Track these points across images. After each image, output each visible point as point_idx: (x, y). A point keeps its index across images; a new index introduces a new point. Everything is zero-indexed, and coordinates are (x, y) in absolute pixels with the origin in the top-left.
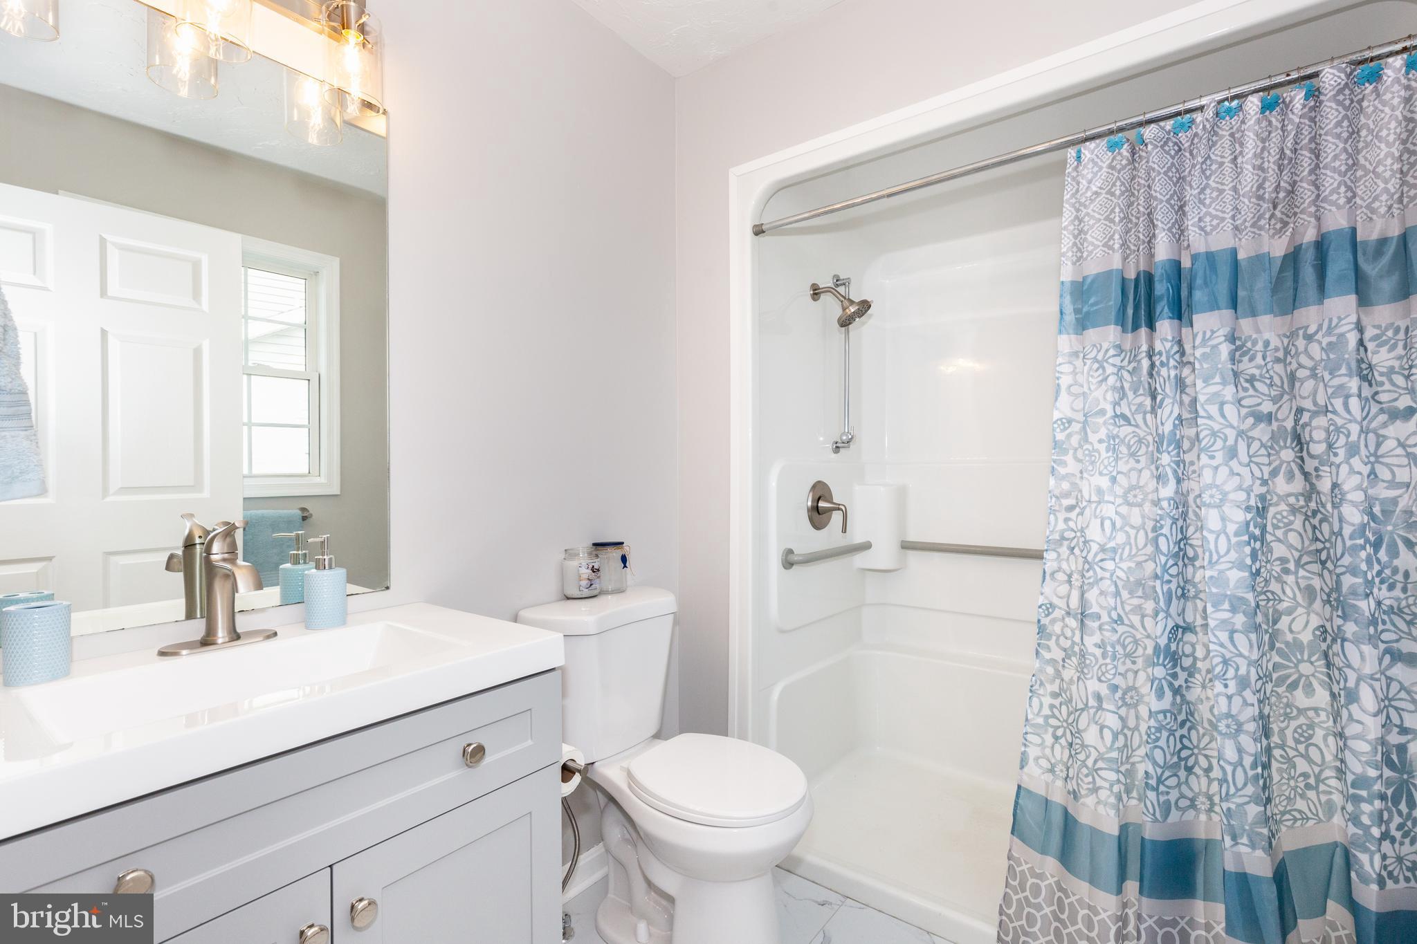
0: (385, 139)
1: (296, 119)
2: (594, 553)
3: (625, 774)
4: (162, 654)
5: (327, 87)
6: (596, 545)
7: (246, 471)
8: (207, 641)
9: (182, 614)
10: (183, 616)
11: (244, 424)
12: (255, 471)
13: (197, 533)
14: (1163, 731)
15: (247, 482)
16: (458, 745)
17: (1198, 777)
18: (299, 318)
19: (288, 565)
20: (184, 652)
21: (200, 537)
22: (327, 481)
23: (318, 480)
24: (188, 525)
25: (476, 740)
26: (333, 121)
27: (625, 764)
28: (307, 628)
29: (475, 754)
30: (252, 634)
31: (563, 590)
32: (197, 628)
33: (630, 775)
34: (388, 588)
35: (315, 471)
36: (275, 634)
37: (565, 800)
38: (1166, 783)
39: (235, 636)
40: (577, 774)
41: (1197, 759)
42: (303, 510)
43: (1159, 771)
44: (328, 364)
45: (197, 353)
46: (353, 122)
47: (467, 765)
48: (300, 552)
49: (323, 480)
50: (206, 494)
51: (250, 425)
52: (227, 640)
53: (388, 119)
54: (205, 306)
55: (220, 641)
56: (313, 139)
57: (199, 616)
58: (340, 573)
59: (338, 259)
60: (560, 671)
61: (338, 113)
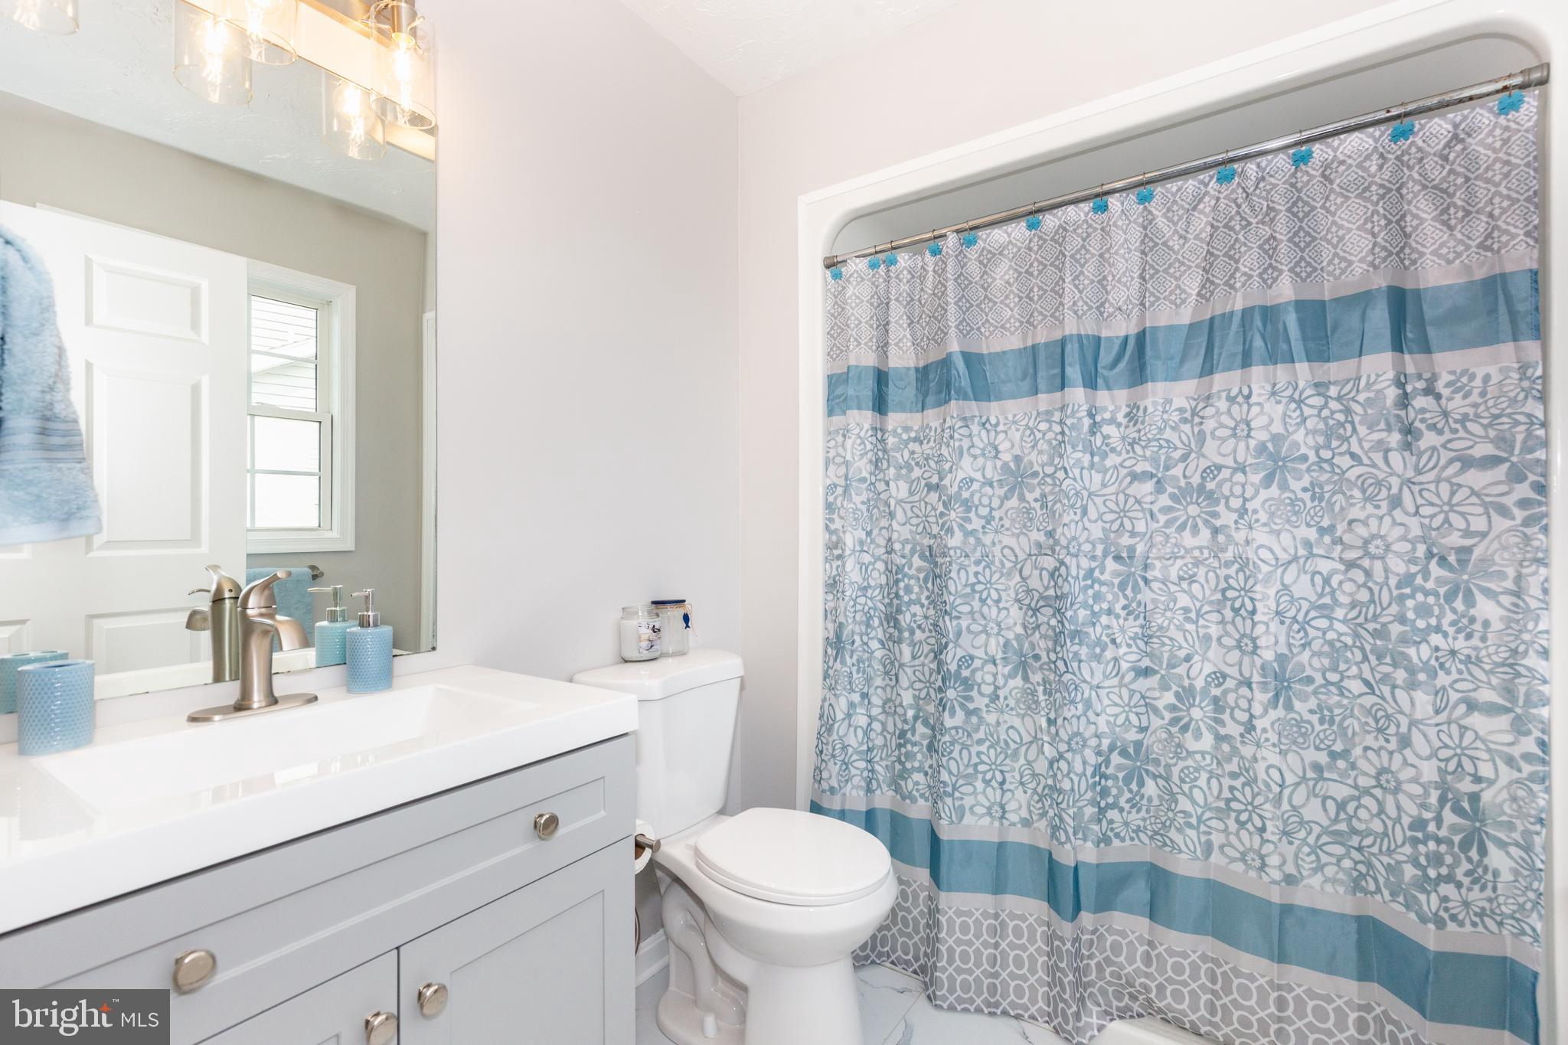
0: (434, 163)
1: (335, 129)
2: (654, 611)
3: (693, 852)
4: (193, 719)
5: (374, 96)
6: (655, 603)
7: (248, 525)
8: (242, 706)
9: (209, 676)
10: (210, 679)
11: (248, 471)
12: (258, 524)
13: (226, 587)
14: (956, 744)
15: (252, 536)
16: (530, 816)
17: (993, 788)
18: (310, 352)
19: (325, 623)
20: (217, 718)
21: (231, 591)
22: (340, 536)
23: (329, 534)
24: (215, 578)
25: (547, 810)
27: (690, 841)
28: (351, 691)
29: (547, 826)
30: (290, 698)
31: (620, 653)
32: (230, 691)
33: (697, 852)
34: (434, 649)
35: (326, 524)
36: (316, 698)
38: (960, 789)
39: (273, 700)
40: (648, 850)
41: (993, 773)
42: (313, 568)
43: (953, 779)
44: (341, 403)
45: (196, 390)
47: (540, 837)
48: (338, 609)
49: (335, 534)
50: (204, 549)
51: (253, 472)
52: (264, 704)
54: (205, 338)
55: (255, 705)
56: (354, 152)
57: (227, 678)
58: (384, 632)
59: (355, 287)
60: (633, 736)
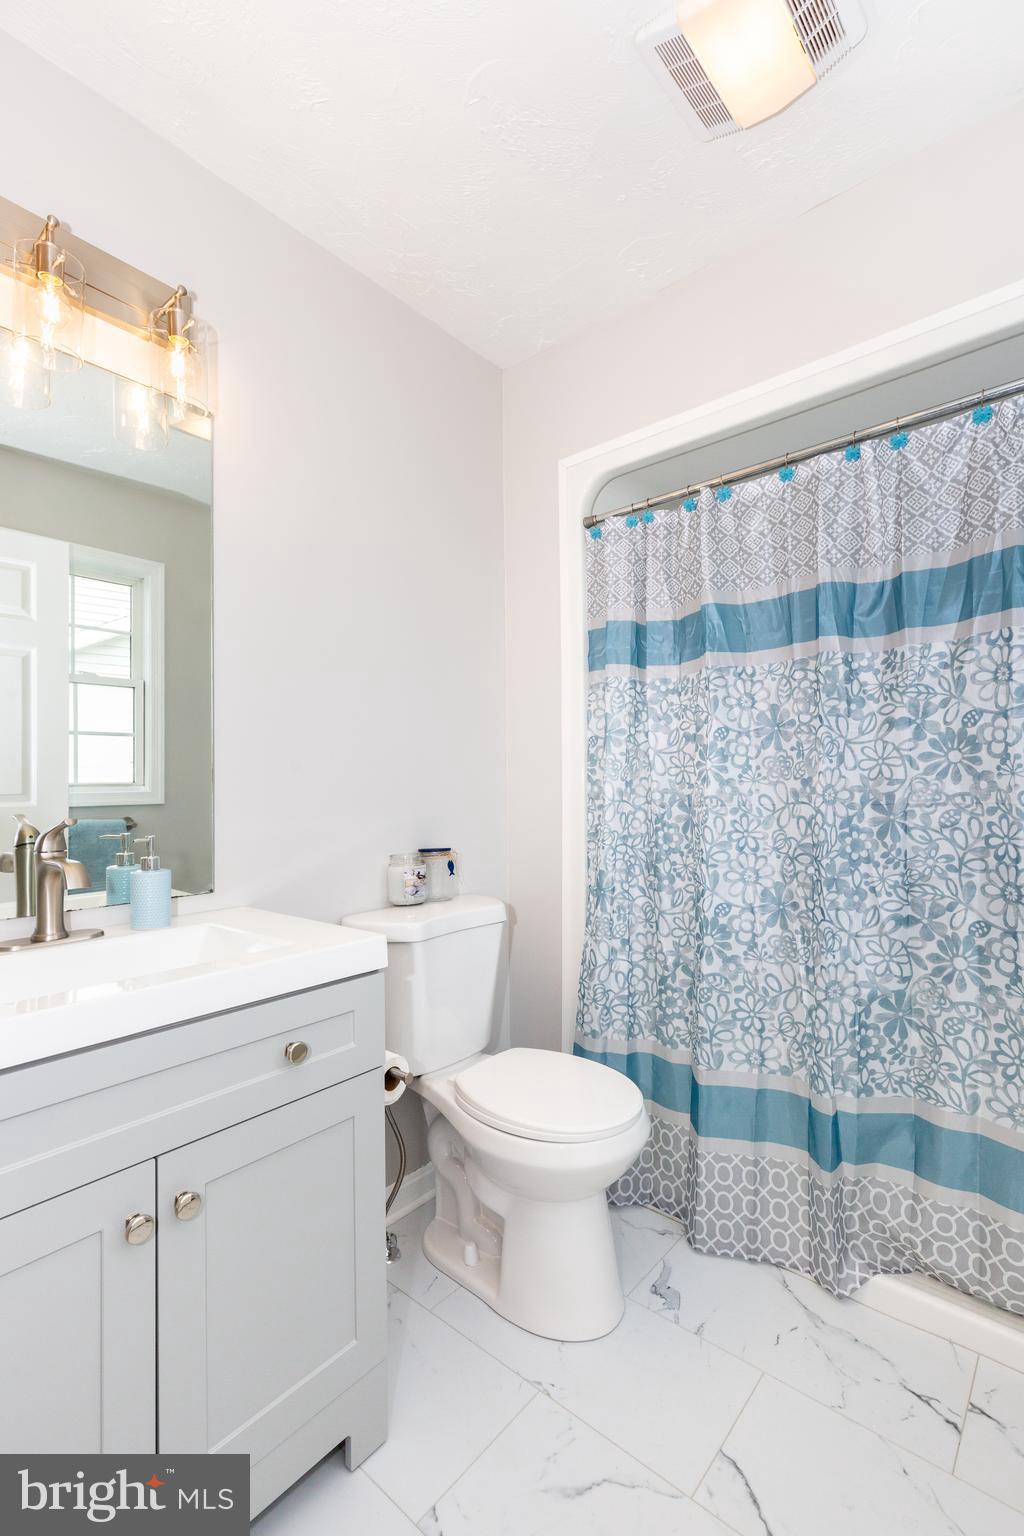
0: (212, 442)
1: (123, 424)
2: (420, 859)
3: (453, 1088)
5: (154, 393)
6: (422, 851)
8: (37, 939)
9: (12, 913)
10: (13, 915)
11: (71, 733)
12: (82, 781)
13: (28, 833)
14: (714, 992)
15: (73, 790)
16: (280, 1045)
17: (752, 1036)
18: (125, 626)
19: (115, 867)
20: (15, 949)
21: (31, 837)
22: (151, 791)
23: (142, 790)
24: (19, 827)
25: (297, 1039)
26: (159, 426)
27: (452, 1079)
28: (133, 928)
29: (296, 1055)
30: (80, 933)
31: (388, 898)
32: (27, 926)
33: (457, 1088)
34: (211, 891)
35: (139, 780)
36: (103, 934)
37: (388, 1110)
38: (718, 1036)
39: (63, 935)
40: (401, 1082)
41: (752, 1021)
42: (128, 819)
43: (712, 1025)
44: (152, 672)
45: (26, 659)
46: (180, 428)
47: (288, 1065)
48: (126, 854)
49: (147, 789)
50: (33, 802)
51: (76, 733)
52: (56, 938)
53: (213, 421)
54: (34, 614)
55: (49, 939)
56: (140, 444)
57: (29, 915)
58: (164, 875)
59: (163, 566)
60: (383, 974)
61: (164, 417)
